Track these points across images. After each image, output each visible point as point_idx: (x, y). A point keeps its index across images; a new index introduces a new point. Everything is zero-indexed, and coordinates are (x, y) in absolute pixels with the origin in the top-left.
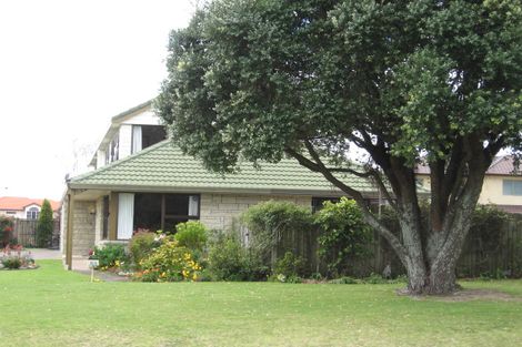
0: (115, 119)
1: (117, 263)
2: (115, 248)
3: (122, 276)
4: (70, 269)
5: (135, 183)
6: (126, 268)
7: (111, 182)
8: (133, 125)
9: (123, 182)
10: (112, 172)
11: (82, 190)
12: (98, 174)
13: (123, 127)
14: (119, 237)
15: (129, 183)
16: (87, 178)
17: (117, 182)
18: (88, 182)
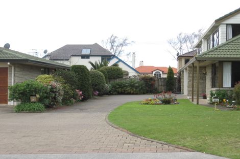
0: (217, 21)
1: (224, 100)
2: (223, 92)
3: (228, 107)
4: (198, 104)
5: (232, 56)
6: (230, 103)
7: (219, 56)
8: (227, 24)
9: (226, 56)
10: (219, 50)
11: (203, 61)
12: (211, 52)
13: (221, 25)
14: (224, 86)
15: (229, 56)
16: (206, 54)
17: (222, 56)
18: (207, 56)
